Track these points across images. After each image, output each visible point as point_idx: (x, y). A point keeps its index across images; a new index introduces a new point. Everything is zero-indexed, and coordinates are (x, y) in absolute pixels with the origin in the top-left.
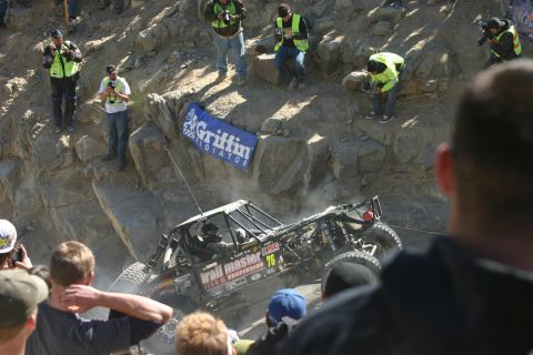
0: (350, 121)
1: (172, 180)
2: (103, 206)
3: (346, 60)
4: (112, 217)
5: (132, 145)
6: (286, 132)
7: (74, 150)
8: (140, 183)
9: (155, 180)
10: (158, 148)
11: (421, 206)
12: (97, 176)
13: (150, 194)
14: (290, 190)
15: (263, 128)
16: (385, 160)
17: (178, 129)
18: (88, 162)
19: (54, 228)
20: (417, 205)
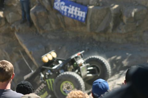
1: (51, 29)
2: (20, 43)
4: (24, 47)
5: (32, 14)
6: (101, 4)
7: (5, 18)
8: (36, 32)
9: (43, 29)
10: (43, 14)
12: (17, 29)
13: (41, 36)
14: (104, 30)
15: (90, 3)
16: (147, 14)
17: (52, 6)
18: (12, 23)
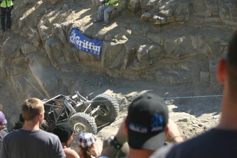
0: (145, 35)
1: (65, 63)
2: (34, 75)
3: (142, 7)
4: (38, 79)
5: (46, 46)
6: (116, 40)
7: (20, 49)
8: (50, 64)
9: (57, 62)
10: (58, 48)
11: (177, 73)
12: (31, 61)
13: (55, 69)
14: (118, 66)
15: (106, 39)
16: (161, 52)
17: (67, 40)
18: (27, 55)
19: (12, 84)
20: (175, 72)
